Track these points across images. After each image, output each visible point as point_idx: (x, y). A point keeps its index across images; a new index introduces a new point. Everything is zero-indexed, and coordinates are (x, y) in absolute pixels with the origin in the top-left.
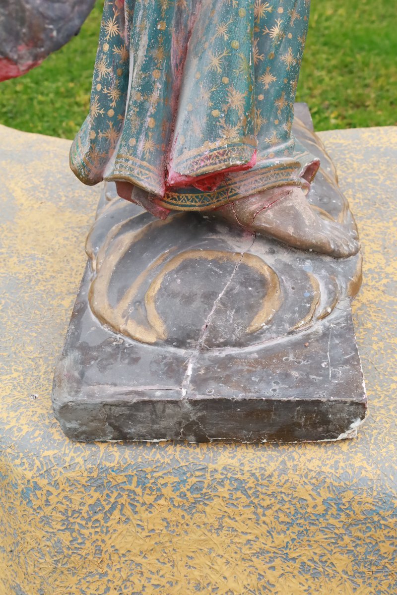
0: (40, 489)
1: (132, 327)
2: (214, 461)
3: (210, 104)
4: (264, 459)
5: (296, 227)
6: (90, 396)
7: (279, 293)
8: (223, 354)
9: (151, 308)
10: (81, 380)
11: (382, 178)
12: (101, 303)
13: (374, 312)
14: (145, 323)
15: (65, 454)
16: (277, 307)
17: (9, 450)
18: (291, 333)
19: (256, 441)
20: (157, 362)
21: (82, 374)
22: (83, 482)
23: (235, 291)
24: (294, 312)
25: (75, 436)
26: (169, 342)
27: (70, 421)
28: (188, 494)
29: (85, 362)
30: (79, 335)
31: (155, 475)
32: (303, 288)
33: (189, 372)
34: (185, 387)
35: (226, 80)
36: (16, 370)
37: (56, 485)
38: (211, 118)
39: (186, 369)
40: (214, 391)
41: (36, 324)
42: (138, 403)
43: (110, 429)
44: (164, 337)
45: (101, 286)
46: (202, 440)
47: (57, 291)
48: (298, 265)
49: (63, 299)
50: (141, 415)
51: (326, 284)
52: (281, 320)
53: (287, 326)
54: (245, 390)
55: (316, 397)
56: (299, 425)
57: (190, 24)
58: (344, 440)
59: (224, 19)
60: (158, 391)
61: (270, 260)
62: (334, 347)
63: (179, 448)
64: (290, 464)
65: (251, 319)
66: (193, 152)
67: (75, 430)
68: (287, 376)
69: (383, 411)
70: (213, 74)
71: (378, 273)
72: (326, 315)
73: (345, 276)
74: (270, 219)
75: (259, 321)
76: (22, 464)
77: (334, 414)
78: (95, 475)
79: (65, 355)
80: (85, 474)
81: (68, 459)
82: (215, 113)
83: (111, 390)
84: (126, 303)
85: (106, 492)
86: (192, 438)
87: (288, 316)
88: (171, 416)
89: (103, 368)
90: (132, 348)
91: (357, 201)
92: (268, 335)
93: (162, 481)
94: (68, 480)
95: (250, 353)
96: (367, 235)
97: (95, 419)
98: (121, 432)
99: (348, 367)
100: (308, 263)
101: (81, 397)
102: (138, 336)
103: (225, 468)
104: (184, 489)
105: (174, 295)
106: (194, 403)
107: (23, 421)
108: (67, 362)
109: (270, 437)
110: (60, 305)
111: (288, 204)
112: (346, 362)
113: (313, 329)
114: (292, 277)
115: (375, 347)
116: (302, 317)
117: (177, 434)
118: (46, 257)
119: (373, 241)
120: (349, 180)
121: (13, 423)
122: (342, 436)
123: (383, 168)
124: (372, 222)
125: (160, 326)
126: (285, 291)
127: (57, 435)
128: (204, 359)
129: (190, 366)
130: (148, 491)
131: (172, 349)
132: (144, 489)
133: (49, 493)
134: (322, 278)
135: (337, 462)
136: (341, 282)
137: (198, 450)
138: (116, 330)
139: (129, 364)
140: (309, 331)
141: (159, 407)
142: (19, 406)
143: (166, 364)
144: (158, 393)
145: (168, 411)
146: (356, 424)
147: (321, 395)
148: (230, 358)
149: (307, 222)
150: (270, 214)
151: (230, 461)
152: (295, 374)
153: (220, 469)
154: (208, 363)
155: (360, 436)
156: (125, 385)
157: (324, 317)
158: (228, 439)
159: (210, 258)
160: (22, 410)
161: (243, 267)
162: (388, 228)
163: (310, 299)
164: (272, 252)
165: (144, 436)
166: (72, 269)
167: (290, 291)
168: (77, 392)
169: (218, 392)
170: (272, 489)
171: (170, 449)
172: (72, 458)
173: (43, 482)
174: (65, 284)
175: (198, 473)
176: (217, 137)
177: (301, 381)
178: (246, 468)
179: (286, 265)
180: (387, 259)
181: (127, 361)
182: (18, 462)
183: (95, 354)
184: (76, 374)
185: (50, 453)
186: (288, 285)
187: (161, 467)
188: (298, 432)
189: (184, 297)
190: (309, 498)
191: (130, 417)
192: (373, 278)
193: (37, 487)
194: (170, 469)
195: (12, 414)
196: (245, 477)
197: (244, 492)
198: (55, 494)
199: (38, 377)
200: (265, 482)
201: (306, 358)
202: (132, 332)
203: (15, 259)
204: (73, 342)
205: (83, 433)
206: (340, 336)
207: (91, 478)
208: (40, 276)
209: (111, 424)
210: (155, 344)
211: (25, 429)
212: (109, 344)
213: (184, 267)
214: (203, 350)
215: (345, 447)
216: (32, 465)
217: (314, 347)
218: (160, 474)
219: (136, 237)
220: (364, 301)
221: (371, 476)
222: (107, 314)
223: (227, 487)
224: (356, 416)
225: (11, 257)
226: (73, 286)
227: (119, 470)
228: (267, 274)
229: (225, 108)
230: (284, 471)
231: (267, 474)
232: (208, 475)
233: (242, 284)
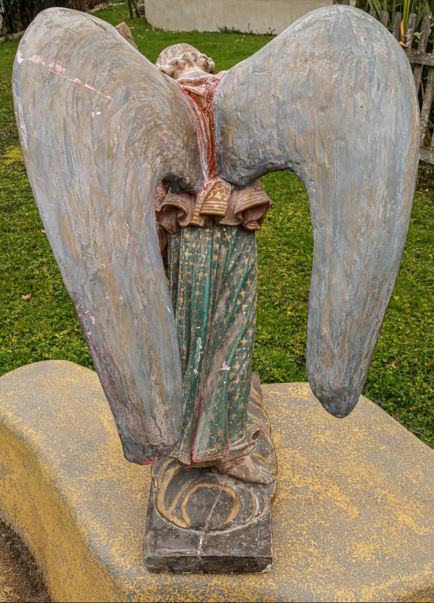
0: (136, 594)
1: (175, 520)
2: (211, 582)
3: (210, 433)
4: (231, 581)
5: (246, 474)
6: (160, 554)
7: (238, 505)
8: (215, 534)
9: (184, 510)
10: (155, 546)
11: (296, 420)
12: (161, 507)
13: (285, 505)
14: (181, 518)
15: (147, 579)
16: (238, 512)
17: (122, 576)
18: (243, 524)
19: (228, 573)
20: (187, 538)
21: (155, 543)
22: (155, 591)
23: (220, 504)
24: (245, 514)
25: (151, 570)
26: (192, 528)
27: (150, 564)
28: (200, 596)
29: (156, 537)
30: (152, 522)
31: (186, 588)
32: (249, 502)
33: (201, 543)
34: (199, 550)
35: (217, 425)
36: (120, 536)
37: (143, 592)
38: (210, 439)
39: (199, 541)
40: (211, 552)
41: (126, 509)
42: (180, 557)
43: (167, 568)
44: (190, 525)
45: (161, 497)
46: (206, 572)
47: (134, 489)
48: (247, 490)
49: (137, 494)
50: (181, 562)
51: (259, 500)
52: (240, 518)
53: (242, 521)
54: (224, 552)
55: (252, 555)
56: (246, 567)
57: (202, 394)
58: (265, 573)
59: (216, 401)
60: (188, 552)
61: (235, 488)
62: (261, 531)
63: (196, 576)
64: (242, 583)
65: (227, 518)
66: (204, 452)
67: (152, 568)
68: (241, 545)
69: (283, 558)
70: (211, 422)
71: (288, 482)
72: (259, 515)
73: (268, 494)
74: (235, 470)
75: (230, 519)
76: (128, 583)
77: (260, 562)
78: (160, 588)
79: (147, 533)
80: (156, 588)
81: (148, 581)
82: (212, 437)
83: (168, 551)
84: (172, 508)
85: (164, 595)
86: (202, 572)
87: (242, 516)
88: (193, 563)
89: (164, 540)
90: (176, 530)
91: (282, 435)
92: (233, 525)
93: (188, 591)
94: (148, 590)
95: (226, 534)
96: (285, 458)
97: (161, 563)
98: (172, 569)
99: (266, 541)
100: (252, 489)
101: (156, 554)
102: (178, 524)
103: (215, 585)
104: (198, 594)
105: (194, 505)
106: (203, 557)
107: (127, 562)
108: (148, 536)
109: (234, 571)
110: (136, 498)
111: (243, 464)
112: (266, 538)
113: (253, 522)
114: (244, 496)
115: (283, 524)
116: (248, 517)
117: (196, 570)
118: (126, 468)
119: (287, 462)
120: (279, 421)
121: (123, 564)
122: (263, 571)
123: (297, 413)
124: (288, 450)
125: (188, 520)
126: (242, 504)
127: (143, 569)
128: (206, 536)
129: (201, 540)
130: (182, 595)
131: (193, 531)
132: (181, 594)
133: (140, 596)
134: (257, 496)
135: (261, 583)
136: (266, 498)
137: (204, 577)
138: (168, 521)
139: (175, 538)
140: (251, 523)
141: (189, 559)
142: (125, 555)
143: (191, 539)
144: (188, 553)
145: (192, 561)
146: (269, 566)
147: (254, 554)
148: (218, 536)
149: (251, 472)
150: (235, 469)
151: (217, 582)
152: (244, 544)
153: (213, 585)
154: (208, 538)
155: (272, 570)
156: (174, 549)
157: (258, 516)
158: (217, 572)
159: (209, 487)
160: (126, 557)
161: (224, 492)
162: (296, 454)
163: (252, 508)
164: (236, 484)
165: (181, 571)
166: (140, 476)
167: (244, 503)
168: (154, 552)
169: (213, 553)
170: (235, 594)
171: (192, 576)
172: (150, 581)
173: (137, 591)
174: (137, 485)
175: (204, 587)
176: (213, 447)
177: (247, 547)
178: (224, 585)
179: (242, 490)
180: (293, 473)
181: (174, 537)
182: (126, 582)
183: (160, 533)
184: (153, 543)
185: (141, 578)
186: (243, 500)
187: (188, 585)
188: (246, 569)
189: (198, 506)
190: (250, 598)
191: (176, 563)
192: (286, 485)
193: (135, 593)
194: (192, 585)
195: (122, 559)
196: (224, 589)
197: (223, 595)
198: (143, 596)
199: (131, 539)
200: (232, 591)
201: (249, 536)
202: (176, 522)
203: (110, 469)
204: (150, 527)
205: (156, 569)
206: (264, 525)
207: (159, 589)
208: (124, 480)
209: (168, 566)
210: (186, 528)
211: (129, 566)
212: (165, 527)
213: (198, 491)
214: (206, 532)
215: (265, 576)
216: (132, 584)
217: (253, 531)
218: (188, 587)
219: (175, 472)
220: (280, 498)
221: (274, 589)
222: (164, 512)
223: (216, 593)
224: (268, 563)
225: (108, 467)
226: (141, 486)
227: (170, 586)
228: (234, 495)
229: (216, 436)
230: (240, 586)
231: (233, 587)
232: (208, 588)
233: (223, 500)
